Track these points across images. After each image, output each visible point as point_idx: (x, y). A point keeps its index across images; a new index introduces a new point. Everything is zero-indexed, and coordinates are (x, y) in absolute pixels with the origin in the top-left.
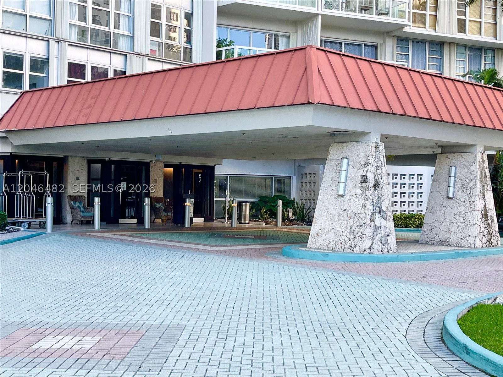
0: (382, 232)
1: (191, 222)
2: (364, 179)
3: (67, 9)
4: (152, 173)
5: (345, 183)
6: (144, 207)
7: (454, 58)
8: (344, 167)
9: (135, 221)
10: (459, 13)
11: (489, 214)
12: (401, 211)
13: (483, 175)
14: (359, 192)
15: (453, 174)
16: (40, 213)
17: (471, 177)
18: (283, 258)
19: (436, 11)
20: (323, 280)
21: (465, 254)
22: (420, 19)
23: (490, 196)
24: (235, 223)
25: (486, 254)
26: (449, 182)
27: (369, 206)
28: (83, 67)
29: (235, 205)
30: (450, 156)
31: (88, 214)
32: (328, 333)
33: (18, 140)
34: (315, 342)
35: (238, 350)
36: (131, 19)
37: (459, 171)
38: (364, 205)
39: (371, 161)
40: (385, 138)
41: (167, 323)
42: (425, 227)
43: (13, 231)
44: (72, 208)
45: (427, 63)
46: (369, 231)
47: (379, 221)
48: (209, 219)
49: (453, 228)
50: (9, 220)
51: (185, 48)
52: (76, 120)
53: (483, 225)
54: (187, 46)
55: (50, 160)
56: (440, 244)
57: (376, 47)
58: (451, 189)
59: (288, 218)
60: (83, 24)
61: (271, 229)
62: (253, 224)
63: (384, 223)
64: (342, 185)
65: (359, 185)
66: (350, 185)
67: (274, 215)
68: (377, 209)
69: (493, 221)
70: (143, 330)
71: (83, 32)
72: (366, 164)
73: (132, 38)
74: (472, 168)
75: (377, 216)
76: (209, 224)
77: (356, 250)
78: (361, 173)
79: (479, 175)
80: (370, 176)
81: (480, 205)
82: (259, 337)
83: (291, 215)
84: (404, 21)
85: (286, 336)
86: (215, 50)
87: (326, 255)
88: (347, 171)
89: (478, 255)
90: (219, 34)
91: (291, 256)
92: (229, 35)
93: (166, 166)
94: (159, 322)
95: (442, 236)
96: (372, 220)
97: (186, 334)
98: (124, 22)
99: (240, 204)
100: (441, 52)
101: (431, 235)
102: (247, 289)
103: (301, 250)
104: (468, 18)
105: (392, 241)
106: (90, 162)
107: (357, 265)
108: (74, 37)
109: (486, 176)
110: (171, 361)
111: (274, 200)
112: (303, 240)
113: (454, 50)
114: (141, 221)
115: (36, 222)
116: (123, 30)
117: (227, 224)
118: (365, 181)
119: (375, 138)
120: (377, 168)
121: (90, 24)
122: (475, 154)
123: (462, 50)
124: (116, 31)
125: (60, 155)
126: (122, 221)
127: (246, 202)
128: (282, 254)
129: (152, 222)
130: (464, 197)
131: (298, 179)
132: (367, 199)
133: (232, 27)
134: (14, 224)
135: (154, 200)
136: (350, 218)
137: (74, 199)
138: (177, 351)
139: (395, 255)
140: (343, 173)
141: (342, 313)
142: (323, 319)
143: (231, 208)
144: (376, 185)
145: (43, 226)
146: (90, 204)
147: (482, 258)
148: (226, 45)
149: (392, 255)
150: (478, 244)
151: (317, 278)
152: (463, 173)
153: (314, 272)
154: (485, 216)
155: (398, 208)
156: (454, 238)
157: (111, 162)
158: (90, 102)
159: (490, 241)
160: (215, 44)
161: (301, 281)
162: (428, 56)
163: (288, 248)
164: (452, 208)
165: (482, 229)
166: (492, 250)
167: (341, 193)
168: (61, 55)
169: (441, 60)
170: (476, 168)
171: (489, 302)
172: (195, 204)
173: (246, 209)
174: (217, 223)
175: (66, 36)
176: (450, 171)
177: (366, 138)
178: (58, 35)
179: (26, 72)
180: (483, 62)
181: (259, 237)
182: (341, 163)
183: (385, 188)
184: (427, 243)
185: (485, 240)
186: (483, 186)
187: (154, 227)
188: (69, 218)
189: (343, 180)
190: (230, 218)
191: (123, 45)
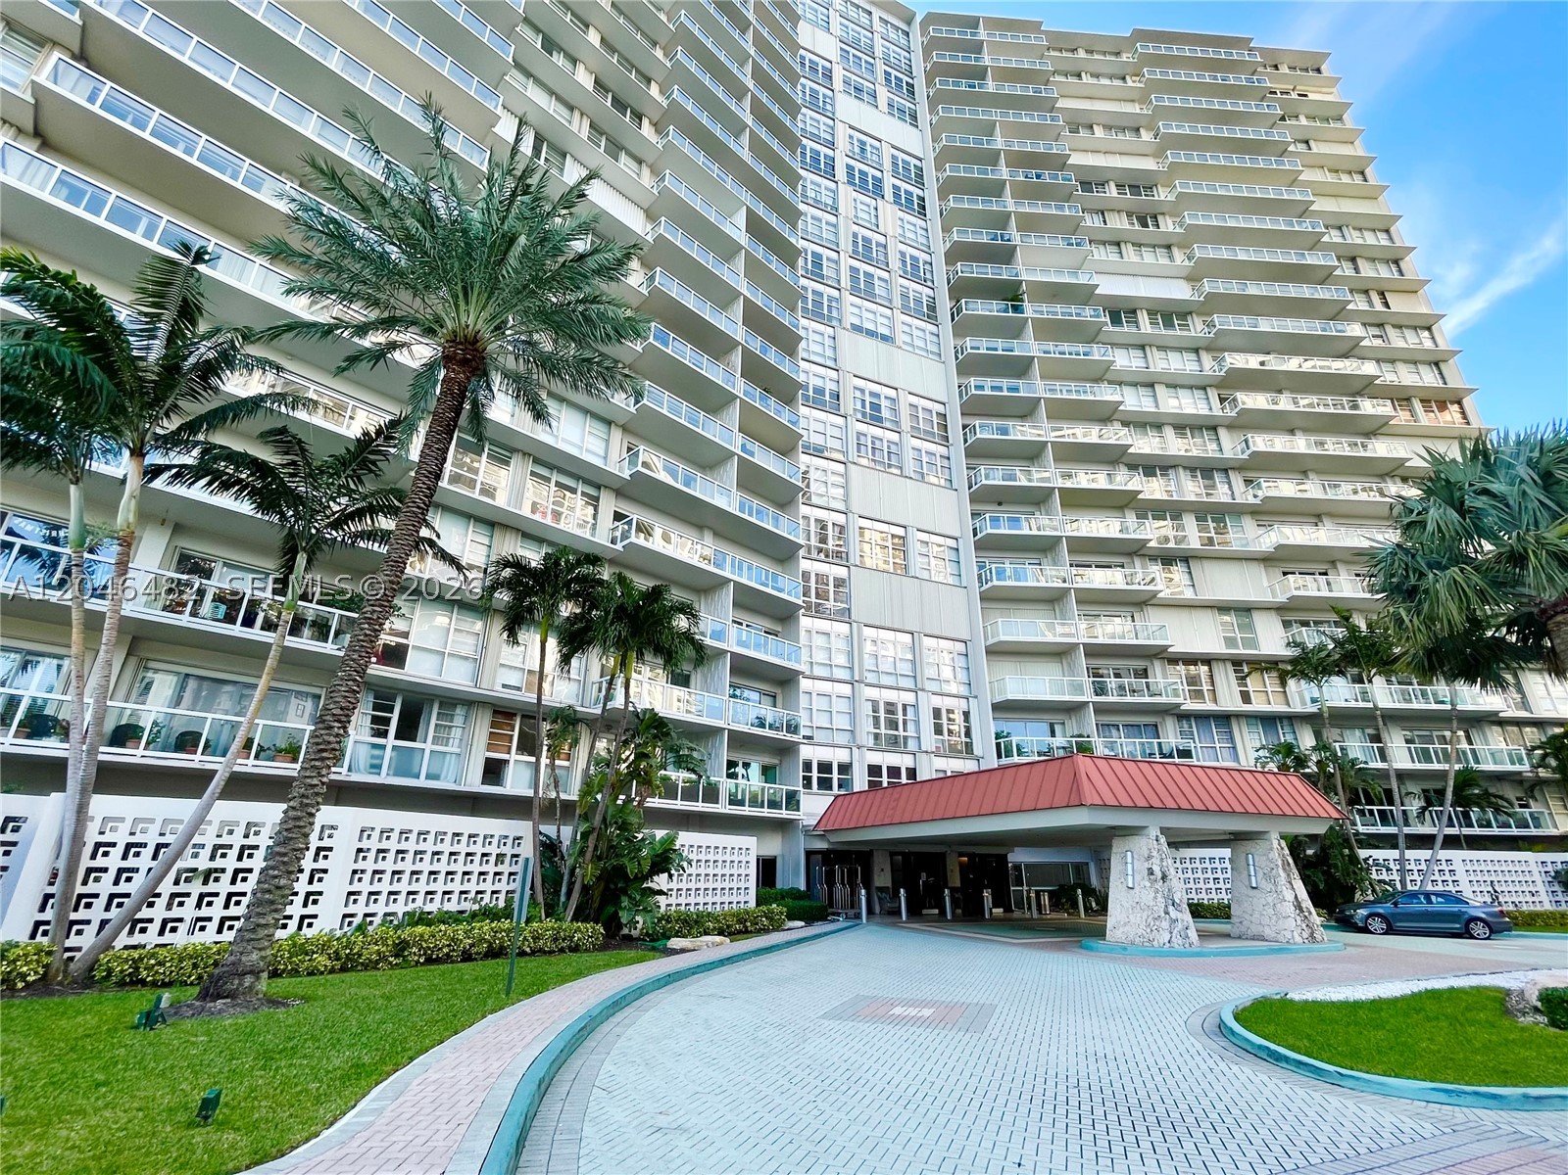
0: (1180, 925)
1: (991, 913)
2: (1151, 872)
3: (864, 720)
4: (948, 863)
5: (1133, 875)
6: (944, 898)
7: (1245, 729)
8: (1129, 860)
9: (936, 911)
10: (1239, 685)
11: (1304, 905)
12: (1209, 900)
13: (1286, 864)
14: (1148, 884)
15: (1251, 862)
16: (854, 904)
17: (1272, 865)
18: (1083, 951)
19: (1213, 685)
20: (1119, 973)
21: (1280, 950)
22: (1198, 695)
23: (1299, 885)
24: (1035, 915)
25: (1309, 950)
26: (1249, 870)
27: (1160, 899)
28: (880, 767)
29: (1033, 895)
30: (1244, 843)
31: (894, 905)
32: (1117, 1016)
33: (834, 838)
34: (1103, 1022)
35: (1040, 1023)
36: (917, 722)
37: (1257, 858)
38: (1155, 898)
39: (1155, 853)
40: (1163, 830)
41: (982, 1002)
42: (1234, 920)
43: (833, 921)
44: (880, 899)
45: (1216, 738)
46: (1165, 924)
47: (1173, 913)
48: (1008, 909)
49: (1266, 921)
50: (830, 910)
51: (966, 743)
52: (883, 820)
53: (1298, 918)
54: (968, 740)
55: (859, 853)
56: (1253, 938)
57: (1156, 726)
58: (1253, 878)
59: (1091, 908)
60: (877, 731)
61: (1074, 920)
62: (1054, 915)
63: (1179, 915)
64: (1130, 878)
65: (1146, 878)
66: (1138, 877)
67: (1075, 905)
68: (1170, 902)
69: (1310, 913)
70: (965, 1006)
71: (877, 736)
72: (1149, 857)
73: (919, 738)
74: (1271, 856)
75: (1171, 908)
76: (1008, 915)
77: (1155, 943)
78: (1147, 865)
79: (1280, 863)
80: (1156, 869)
81: (1289, 896)
82: (1057, 1015)
83: (1094, 905)
84: (1180, 700)
85: (1079, 1016)
86: (994, 742)
87: (1125, 949)
88: (1132, 863)
89: (1297, 951)
90: (996, 726)
91: (1091, 949)
92: (1006, 727)
93: (961, 855)
94: (975, 1001)
95: (1255, 930)
96: (1167, 913)
97: (998, 1011)
98: (911, 726)
99: (1038, 893)
100: (1229, 726)
101: (1243, 929)
102: (1048, 979)
103: (1100, 944)
104: (1251, 689)
105: (1193, 934)
106: (892, 854)
107: (1157, 959)
108: (871, 743)
109: (1289, 864)
110: (989, 1027)
111: (1074, 888)
112: (1100, 933)
113: (1244, 723)
114: (943, 912)
115: (851, 912)
116: (911, 731)
117: (1027, 915)
118: (1152, 874)
119: (1154, 832)
120: (1162, 860)
121: (883, 731)
122: (1270, 840)
123: (1253, 721)
124: (906, 734)
125: (867, 849)
126: (925, 912)
127: (1044, 891)
128: (1081, 947)
129: (953, 913)
130: (1268, 886)
131: (1096, 864)
132: (1157, 891)
133: (1007, 720)
134: (834, 914)
135: (953, 890)
136: (1143, 910)
137: (881, 889)
138: (993, 1021)
139: (1198, 949)
140: (1130, 866)
141: (1133, 1001)
142: (1113, 1006)
143: (1029, 898)
144: (1164, 878)
145: (858, 916)
146: (896, 895)
147: (1302, 955)
148: (1004, 737)
149: (1194, 949)
150: (1298, 939)
151: (1113, 971)
152: (1261, 861)
153: (1112, 966)
154: (1299, 907)
155: (1194, 895)
156: (1268, 932)
157: (910, 853)
158: (893, 804)
159: (1312, 935)
160: (994, 736)
161: (1098, 974)
162: (1214, 730)
163: (1087, 941)
164: (1259, 900)
165: (1299, 922)
166: (1315, 946)
167: (1131, 885)
168: (862, 757)
169: (1231, 733)
170: (1275, 855)
171: (1278, 997)
172: (993, 895)
173: (1046, 899)
174: (1017, 914)
175: (865, 743)
176: (1247, 859)
177: (1146, 831)
178: (859, 743)
179: (835, 776)
180: (1281, 732)
181: (1060, 930)
182: (1126, 856)
183: (1174, 880)
184: (1240, 938)
185: (1305, 935)
186: (1288, 875)
187: (955, 919)
188: (877, 909)
189: (1130, 872)
190: (1030, 908)
191: (912, 745)
